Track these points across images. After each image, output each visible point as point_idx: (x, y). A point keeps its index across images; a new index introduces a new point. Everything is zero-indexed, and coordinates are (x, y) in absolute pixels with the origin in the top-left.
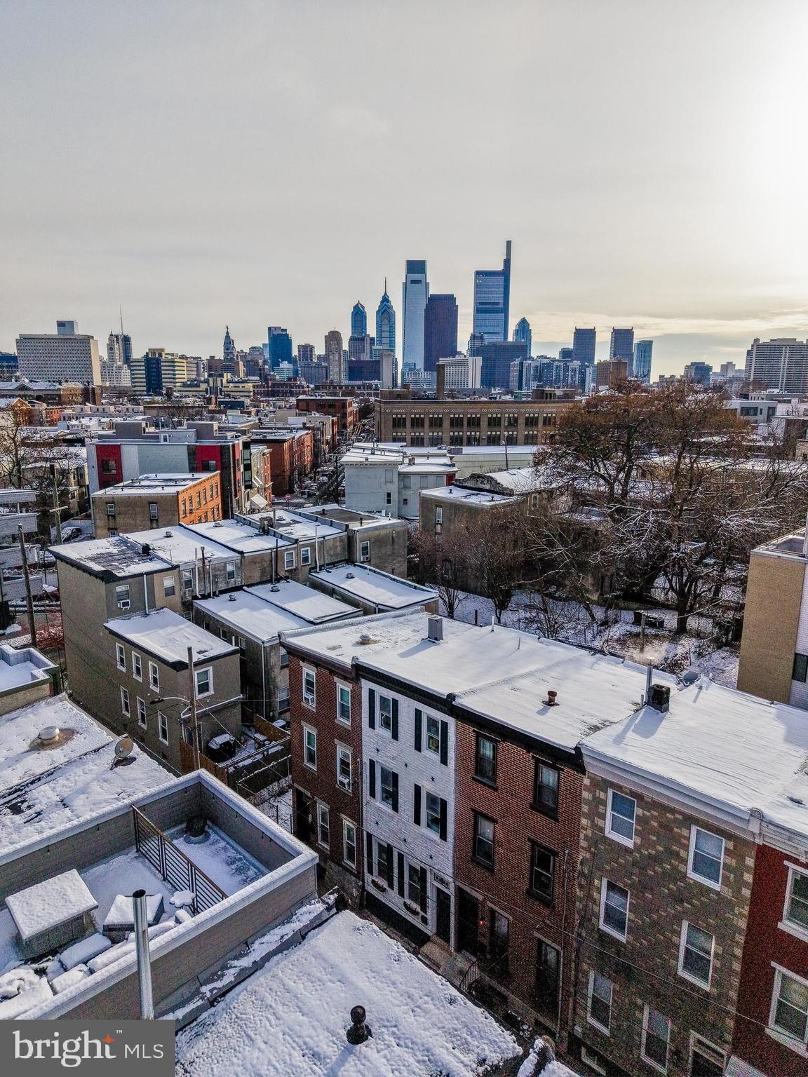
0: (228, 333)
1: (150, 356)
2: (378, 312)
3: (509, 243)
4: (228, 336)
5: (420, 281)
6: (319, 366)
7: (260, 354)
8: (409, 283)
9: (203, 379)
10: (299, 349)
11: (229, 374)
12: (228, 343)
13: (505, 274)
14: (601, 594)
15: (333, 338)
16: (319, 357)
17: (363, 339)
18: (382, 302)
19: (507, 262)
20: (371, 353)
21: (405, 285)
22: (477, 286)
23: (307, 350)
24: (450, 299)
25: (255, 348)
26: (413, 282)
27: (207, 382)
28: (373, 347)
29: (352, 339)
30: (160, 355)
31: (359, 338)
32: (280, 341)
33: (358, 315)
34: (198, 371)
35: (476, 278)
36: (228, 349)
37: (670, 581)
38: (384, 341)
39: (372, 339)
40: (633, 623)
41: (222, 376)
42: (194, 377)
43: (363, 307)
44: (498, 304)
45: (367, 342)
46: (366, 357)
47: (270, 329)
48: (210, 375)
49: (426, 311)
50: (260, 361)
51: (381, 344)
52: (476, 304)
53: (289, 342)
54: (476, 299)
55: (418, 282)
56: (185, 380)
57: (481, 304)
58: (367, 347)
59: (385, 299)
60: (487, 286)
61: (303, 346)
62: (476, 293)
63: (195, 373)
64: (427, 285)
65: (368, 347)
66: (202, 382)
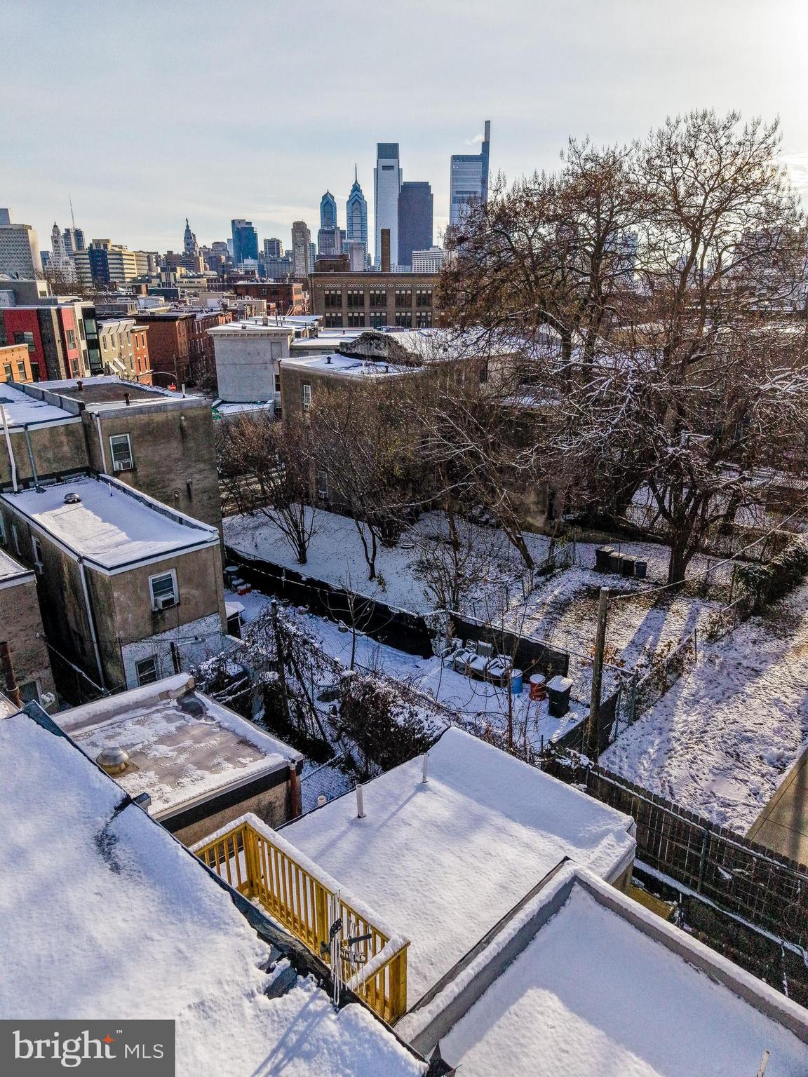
0: (188, 226)
1: (94, 248)
2: (348, 203)
3: (488, 123)
4: (188, 230)
5: (392, 168)
6: (285, 261)
7: (224, 250)
8: (380, 168)
9: (155, 274)
10: (265, 244)
11: (183, 269)
12: (189, 238)
13: (484, 158)
14: (550, 518)
15: (300, 229)
16: (288, 253)
17: (332, 233)
18: (353, 191)
19: (486, 145)
20: (342, 247)
21: (376, 171)
22: (453, 172)
23: (273, 245)
24: (425, 187)
25: (218, 243)
26: (385, 168)
27: (159, 276)
28: (344, 241)
29: (321, 232)
30: (106, 246)
31: (328, 232)
32: (244, 234)
33: (328, 206)
34: (149, 265)
35: (453, 164)
36: (188, 244)
37: (661, 500)
38: (355, 234)
39: (343, 233)
40: (594, 570)
41: (175, 270)
42: (146, 272)
43: (333, 197)
44: (475, 193)
45: (338, 235)
46: (337, 251)
47: (233, 222)
48: (163, 270)
49: (400, 200)
50: (223, 258)
51: (351, 237)
52: (452, 193)
53: (255, 236)
54: (452, 186)
55: (391, 168)
56: (136, 275)
57: (458, 192)
58: (337, 240)
59: (356, 188)
60: (465, 173)
61: (269, 241)
62: (453, 180)
63: (147, 267)
64: (400, 171)
65: (339, 240)
66: (154, 277)
